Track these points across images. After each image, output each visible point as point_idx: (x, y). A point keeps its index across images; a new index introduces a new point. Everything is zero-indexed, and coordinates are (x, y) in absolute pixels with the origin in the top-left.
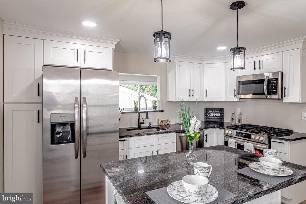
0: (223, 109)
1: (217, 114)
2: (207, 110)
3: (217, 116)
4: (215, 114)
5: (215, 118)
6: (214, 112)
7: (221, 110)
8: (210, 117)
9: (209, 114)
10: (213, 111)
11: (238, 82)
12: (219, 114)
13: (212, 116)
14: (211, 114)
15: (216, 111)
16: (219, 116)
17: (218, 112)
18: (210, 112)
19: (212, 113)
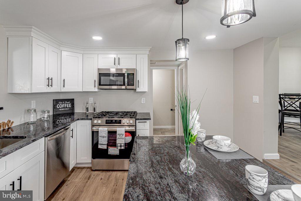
0: (73, 99)
1: (67, 105)
2: (56, 102)
3: (67, 107)
4: (65, 106)
5: (66, 109)
6: (64, 104)
7: (72, 101)
8: (60, 109)
9: (59, 106)
10: (64, 102)
11: (99, 73)
12: (70, 105)
13: (62, 108)
14: (61, 106)
15: (66, 102)
16: (70, 107)
17: (68, 103)
18: (59, 104)
19: (62, 104)
